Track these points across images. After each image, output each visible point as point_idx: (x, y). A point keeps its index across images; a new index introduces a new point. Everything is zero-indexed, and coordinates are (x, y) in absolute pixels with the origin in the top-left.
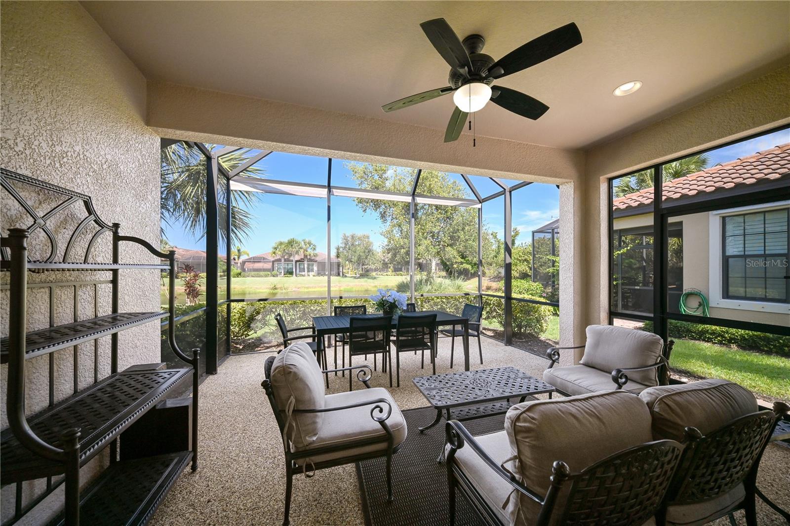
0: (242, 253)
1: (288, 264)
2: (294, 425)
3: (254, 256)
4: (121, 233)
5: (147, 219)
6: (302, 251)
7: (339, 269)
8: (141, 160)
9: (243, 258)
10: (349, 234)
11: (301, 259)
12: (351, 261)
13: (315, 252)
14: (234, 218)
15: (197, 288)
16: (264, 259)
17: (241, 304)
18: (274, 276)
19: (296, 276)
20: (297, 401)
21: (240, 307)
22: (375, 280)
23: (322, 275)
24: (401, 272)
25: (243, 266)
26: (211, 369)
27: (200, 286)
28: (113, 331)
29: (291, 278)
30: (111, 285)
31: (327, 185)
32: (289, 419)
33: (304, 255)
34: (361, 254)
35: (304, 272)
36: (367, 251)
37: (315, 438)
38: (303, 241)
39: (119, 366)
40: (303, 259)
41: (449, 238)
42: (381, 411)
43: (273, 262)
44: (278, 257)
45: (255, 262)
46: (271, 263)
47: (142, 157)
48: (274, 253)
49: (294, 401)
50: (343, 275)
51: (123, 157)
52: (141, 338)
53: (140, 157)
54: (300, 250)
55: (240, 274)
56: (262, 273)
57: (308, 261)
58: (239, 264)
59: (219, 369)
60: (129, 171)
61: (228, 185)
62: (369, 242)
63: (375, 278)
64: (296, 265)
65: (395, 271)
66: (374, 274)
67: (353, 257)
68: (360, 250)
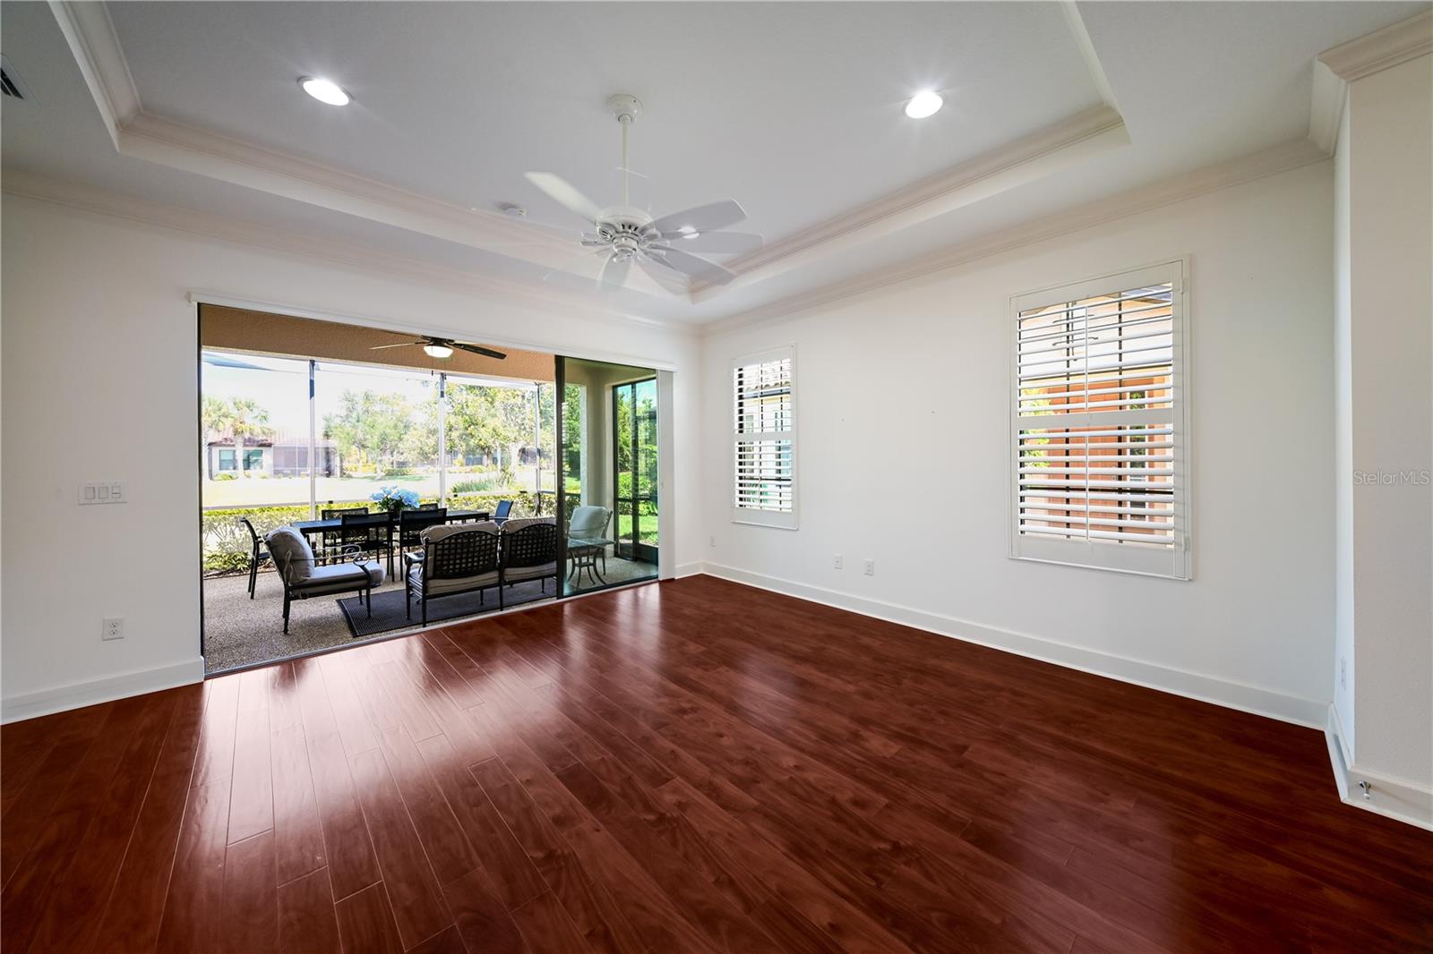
2: (291, 569)
6: (228, 422)
7: (328, 460)
11: (226, 440)
12: (363, 446)
13: (266, 425)
19: (210, 479)
22: (421, 482)
23: (286, 475)
24: (479, 466)
32: (287, 564)
33: (235, 432)
34: (388, 431)
35: (235, 468)
36: (402, 425)
37: (306, 578)
40: (232, 441)
49: (291, 553)
50: (343, 474)
54: (222, 419)
57: (245, 445)
62: (405, 409)
63: (421, 478)
64: (210, 453)
65: (467, 465)
66: (419, 470)
67: (368, 437)
68: (384, 423)
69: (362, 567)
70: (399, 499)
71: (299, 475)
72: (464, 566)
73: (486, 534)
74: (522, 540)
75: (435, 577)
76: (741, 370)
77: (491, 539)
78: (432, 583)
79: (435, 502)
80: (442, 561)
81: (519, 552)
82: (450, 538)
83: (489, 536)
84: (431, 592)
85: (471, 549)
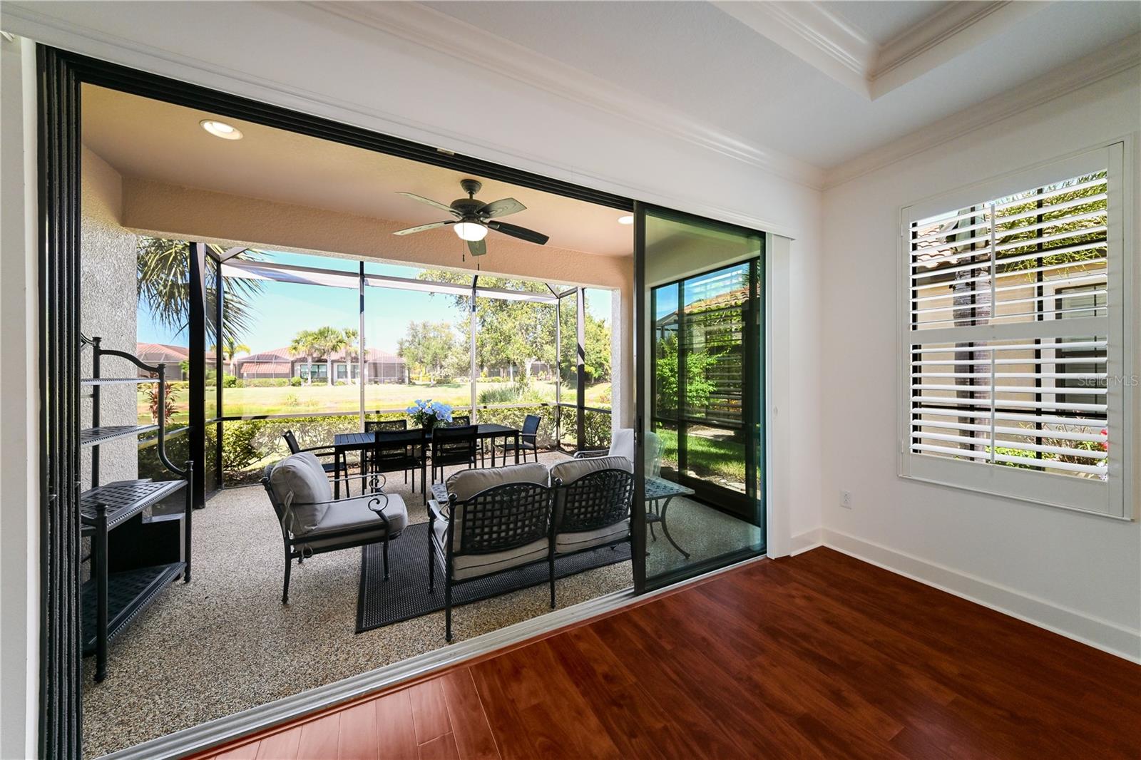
0: (237, 349)
1: (318, 366)
2: (292, 514)
3: (260, 353)
4: (103, 347)
5: (123, 328)
6: (342, 345)
7: (402, 372)
8: (116, 265)
9: (239, 356)
10: (419, 322)
11: (341, 358)
12: (422, 362)
13: (365, 348)
14: (227, 307)
15: (169, 404)
16: (276, 357)
17: (237, 424)
18: (294, 385)
19: (333, 384)
20: (296, 495)
21: (236, 427)
22: (459, 389)
23: (375, 383)
24: (498, 377)
25: (240, 369)
26: (199, 504)
27: (173, 400)
28: (95, 443)
29: (323, 387)
30: (92, 399)
31: (359, 272)
32: (287, 511)
33: (346, 352)
34: (437, 351)
35: (346, 377)
36: (447, 346)
37: (313, 528)
38: (343, 330)
39: (100, 480)
40: (344, 359)
41: (548, 333)
42: (378, 503)
43: (293, 363)
44: (302, 355)
45: (259, 362)
46: (290, 365)
47: (117, 261)
48: (295, 348)
49: (292, 495)
50: (410, 382)
51: (99, 266)
52: (117, 456)
53: (115, 262)
54: (339, 344)
55: (234, 382)
56: (272, 380)
57: (352, 362)
58: (232, 367)
59: (207, 504)
60: (105, 279)
61: (218, 271)
62: (449, 334)
63: (459, 386)
64: (332, 367)
65: (490, 376)
66: (458, 380)
67: (426, 356)
68: (435, 346)
69: (379, 512)
70: (432, 414)
71: (384, 382)
72: (503, 534)
73: (535, 486)
74: (582, 494)
75: (463, 552)
76: (915, 225)
77: (541, 494)
78: (461, 562)
79: (466, 414)
80: (473, 528)
81: (576, 511)
82: (485, 494)
83: (538, 490)
84: (458, 576)
85: (514, 510)
